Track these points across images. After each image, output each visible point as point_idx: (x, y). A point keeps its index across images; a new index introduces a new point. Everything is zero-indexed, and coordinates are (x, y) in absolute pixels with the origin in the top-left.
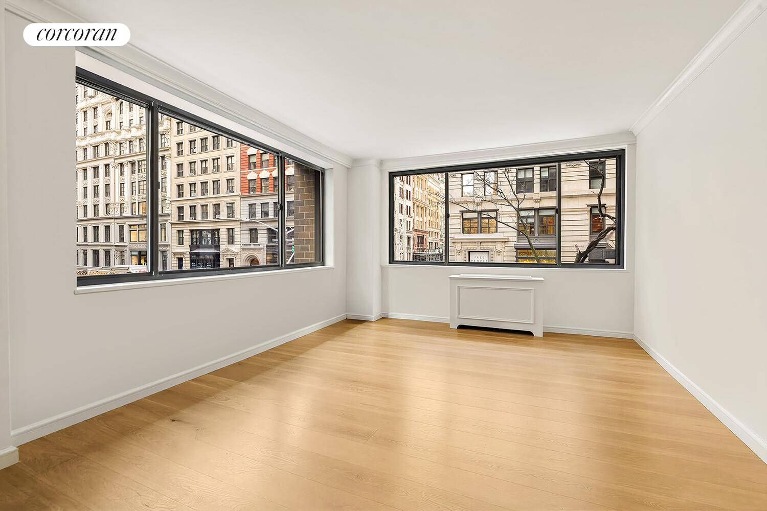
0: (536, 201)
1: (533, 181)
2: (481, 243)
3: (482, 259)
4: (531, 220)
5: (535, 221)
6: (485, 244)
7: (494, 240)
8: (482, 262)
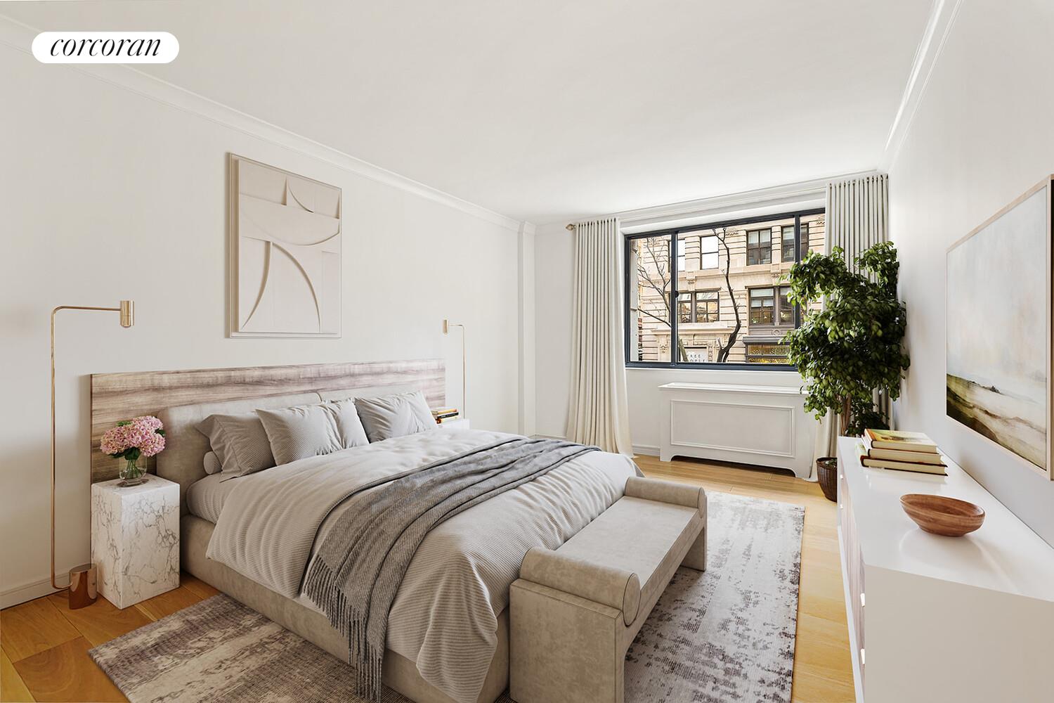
0: (775, 275)
1: (771, 247)
2: (694, 335)
3: (697, 358)
4: (768, 304)
5: (774, 304)
6: (700, 338)
7: (713, 332)
8: (698, 362)
